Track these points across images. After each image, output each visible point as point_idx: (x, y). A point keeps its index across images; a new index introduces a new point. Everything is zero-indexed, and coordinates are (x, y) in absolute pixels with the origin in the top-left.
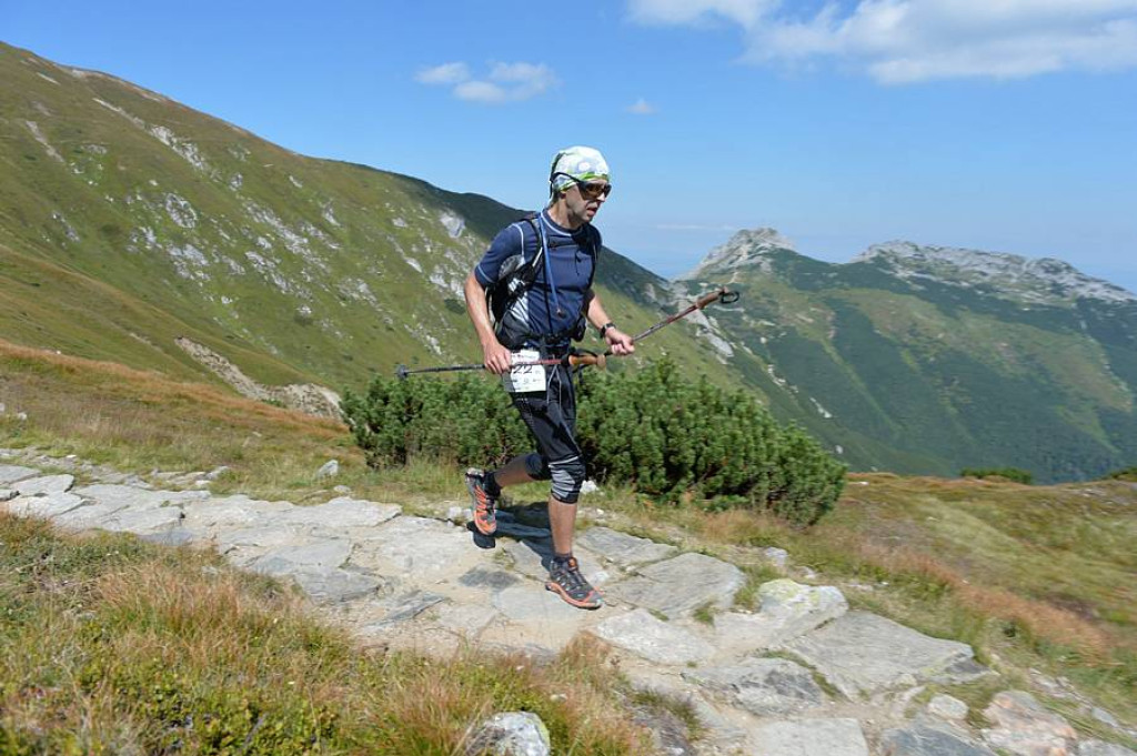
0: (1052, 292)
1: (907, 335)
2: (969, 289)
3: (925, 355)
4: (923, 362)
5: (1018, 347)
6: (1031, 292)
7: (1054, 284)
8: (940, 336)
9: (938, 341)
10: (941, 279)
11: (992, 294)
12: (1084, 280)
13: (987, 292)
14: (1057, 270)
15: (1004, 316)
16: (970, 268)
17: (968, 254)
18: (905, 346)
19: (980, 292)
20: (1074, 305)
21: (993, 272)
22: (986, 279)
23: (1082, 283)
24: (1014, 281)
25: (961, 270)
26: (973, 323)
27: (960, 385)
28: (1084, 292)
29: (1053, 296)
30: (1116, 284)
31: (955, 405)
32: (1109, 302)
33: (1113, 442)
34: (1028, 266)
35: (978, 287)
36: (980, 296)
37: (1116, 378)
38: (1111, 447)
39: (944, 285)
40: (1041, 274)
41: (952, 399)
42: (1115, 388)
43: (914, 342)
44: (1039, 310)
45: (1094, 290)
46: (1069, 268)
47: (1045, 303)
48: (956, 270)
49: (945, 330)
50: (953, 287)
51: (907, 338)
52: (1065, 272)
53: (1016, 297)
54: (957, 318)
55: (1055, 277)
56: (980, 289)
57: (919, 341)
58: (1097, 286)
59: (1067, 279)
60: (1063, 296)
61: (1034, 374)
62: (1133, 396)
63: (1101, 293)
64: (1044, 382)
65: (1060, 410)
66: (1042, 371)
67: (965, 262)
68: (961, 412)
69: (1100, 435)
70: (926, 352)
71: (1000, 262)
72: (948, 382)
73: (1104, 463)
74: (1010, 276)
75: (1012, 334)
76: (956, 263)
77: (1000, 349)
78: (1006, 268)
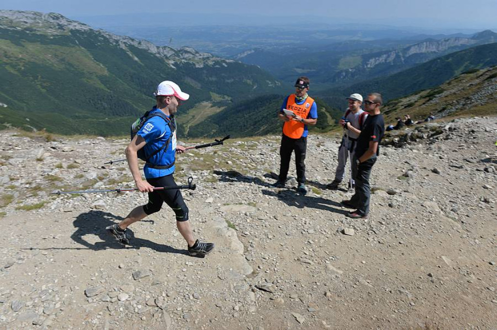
0: (59, 28)
1: (4, 58)
2: (22, 30)
3: (19, 67)
4: (19, 70)
5: (56, 56)
6: (51, 29)
7: (59, 25)
8: (20, 56)
9: (21, 59)
10: (6, 27)
11: (34, 32)
12: (70, 22)
13: (31, 31)
14: (57, 18)
15: (42, 42)
16: (18, 20)
17: (15, 13)
18: (7, 64)
19: (28, 32)
20: (70, 33)
21: (30, 21)
22: (28, 25)
23: (70, 23)
24: (41, 25)
25: (14, 21)
26: (31, 47)
27: (42, 78)
28: (71, 27)
29: (60, 30)
30: (82, 23)
31: (44, 87)
32: (83, 31)
33: (108, 89)
34: (44, 17)
35: (27, 29)
36: (28, 34)
37: (98, 63)
38: (109, 91)
39: (9, 30)
40: (52, 21)
41: (41, 85)
42: (99, 67)
43: (9, 61)
44: (57, 37)
45: (75, 26)
46: (62, 16)
47: (59, 34)
48: (11, 22)
49: (21, 53)
50: (13, 30)
51: (5, 60)
52: (61, 18)
53: (45, 32)
54: (24, 46)
55: (58, 21)
56: (27, 30)
57: (12, 60)
58: (76, 24)
59: (63, 22)
60: (64, 30)
61: (68, 67)
62: (106, 69)
63: (78, 27)
64: (73, 69)
65: (84, 80)
66: (71, 65)
67: (15, 17)
68: (47, 90)
69: (102, 86)
70: (19, 65)
71: (31, 16)
72: (37, 78)
73: (110, 97)
74: (39, 23)
75: (51, 50)
76: (10, 18)
77: (48, 58)
78: (35, 19)
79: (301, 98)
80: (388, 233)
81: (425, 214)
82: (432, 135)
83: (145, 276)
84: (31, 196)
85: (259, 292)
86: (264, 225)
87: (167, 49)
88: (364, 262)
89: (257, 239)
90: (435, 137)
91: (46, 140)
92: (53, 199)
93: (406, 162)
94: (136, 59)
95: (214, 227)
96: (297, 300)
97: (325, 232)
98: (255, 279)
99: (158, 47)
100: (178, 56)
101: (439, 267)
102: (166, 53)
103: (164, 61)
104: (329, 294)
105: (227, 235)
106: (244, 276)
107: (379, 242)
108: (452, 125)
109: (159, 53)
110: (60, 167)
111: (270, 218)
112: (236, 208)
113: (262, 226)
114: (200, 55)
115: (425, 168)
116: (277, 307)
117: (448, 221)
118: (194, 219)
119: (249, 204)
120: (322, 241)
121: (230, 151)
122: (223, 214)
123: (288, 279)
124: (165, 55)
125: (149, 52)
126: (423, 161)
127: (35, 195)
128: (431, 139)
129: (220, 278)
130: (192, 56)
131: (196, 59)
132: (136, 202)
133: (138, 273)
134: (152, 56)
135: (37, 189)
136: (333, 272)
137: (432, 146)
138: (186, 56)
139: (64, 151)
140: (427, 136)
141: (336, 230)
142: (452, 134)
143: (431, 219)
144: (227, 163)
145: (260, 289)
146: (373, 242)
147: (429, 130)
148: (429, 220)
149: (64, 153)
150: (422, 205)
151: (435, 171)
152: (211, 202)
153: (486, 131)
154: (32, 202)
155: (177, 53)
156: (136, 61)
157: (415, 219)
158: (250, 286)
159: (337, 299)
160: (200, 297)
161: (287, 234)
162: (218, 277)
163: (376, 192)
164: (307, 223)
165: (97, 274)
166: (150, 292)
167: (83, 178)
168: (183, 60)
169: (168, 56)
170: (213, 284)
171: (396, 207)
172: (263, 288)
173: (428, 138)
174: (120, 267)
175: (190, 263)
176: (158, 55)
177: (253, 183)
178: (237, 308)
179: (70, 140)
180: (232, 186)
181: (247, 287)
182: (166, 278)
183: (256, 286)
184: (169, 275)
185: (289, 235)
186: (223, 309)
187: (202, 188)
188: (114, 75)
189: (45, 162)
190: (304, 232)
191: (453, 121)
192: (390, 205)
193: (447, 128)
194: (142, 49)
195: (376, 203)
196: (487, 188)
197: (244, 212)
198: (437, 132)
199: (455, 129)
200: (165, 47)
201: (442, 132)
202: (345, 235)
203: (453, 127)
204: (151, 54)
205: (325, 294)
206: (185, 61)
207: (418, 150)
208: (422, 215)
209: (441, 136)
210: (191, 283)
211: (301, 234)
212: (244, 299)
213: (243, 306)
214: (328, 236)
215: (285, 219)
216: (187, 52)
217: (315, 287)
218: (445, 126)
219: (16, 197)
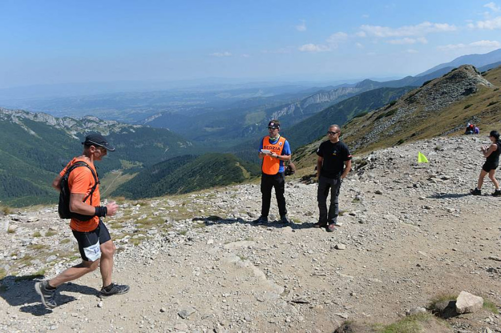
79: (274, 138)
80: (370, 242)
81: (389, 224)
82: (359, 167)
83: (192, 313)
84: (24, 266)
85: (299, 306)
86: (269, 254)
87: (68, 120)
88: (365, 267)
89: (270, 266)
90: (361, 168)
91: (4, 213)
92: (51, 265)
93: (351, 190)
94: (33, 133)
95: (229, 262)
96: (332, 304)
97: (322, 250)
98: (289, 296)
99: (57, 119)
100: (82, 126)
101: (421, 259)
102: (66, 124)
103: (65, 132)
104: (354, 294)
105: (246, 266)
106: (279, 295)
107: (368, 250)
108: (373, 156)
109: (59, 125)
110: (38, 235)
111: (271, 247)
112: (238, 244)
113: (268, 255)
114: (105, 123)
115: (369, 192)
116: (319, 312)
117: (408, 227)
118: (207, 259)
119: (246, 239)
120: (323, 258)
121: (193, 202)
122: (230, 251)
123: (315, 291)
124: (65, 126)
125: (48, 124)
126: (364, 187)
127: (29, 265)
128: (359, 170)
129: (260, 301)
130: (95, 124)
131: (101, 127)
132: (142, 255)
133: (184, 312)
134: (51, 128)
135: (27, 259)
136: (346, 278)
137: (363, 176)
138: (90, 125)
139: (28, 222)
140: (355, 168)
141: (330, 247)
142: (375, 164)
143: (396, 227)
144: (200, 212)
145: (297, 303)
146: (362, 251)
147: (354, 163)
148: (394, 228)
149: (31, 223)
150: (384, 218)
151: (378, 193)
152: (212, 243)
153: (401, 157)
154: (30, 272)
155: (80, 123)
156: (33, 136)
157: (384, 229)
158: (288, 302)
159: (362, 296)
160: (252, 319)
161: (292, 258)
162: (257, 300)
163: (343, 214)
164: (304, 246)
165: (143, 322)
166: (204, 326)
167: (70, 242)
168: (86, 130)
169: (69, 127)
170: (256, 307)
171: (365, 222)
172: (300, 301)
173: (355, 170)
174: (161, 311)
175: (227, 295)
176: (58, 127)
177: (238, 222)
178: (288, 320)
179: (28, 212)
180: (222, 228)
181: (285, 303)
182: (212, 311)
183: (292, 301)
184: (213, 308)
185: (294, 258)
186: (277, 324)
187: (196, 233)
188: (7, 153)
189: (18, 234)
190: (305, 254)
191: (372, 153)
192: (361, 222)
193: (369, 159)
194: (39, 122)
195: (349, 222)
196: (423, 199)
197: (247, 247)
198: (362, 164)
199: (376, 159)
200: (65, 119)
201: (366, 164)
202: (338, 250)
203: (374, 158)
204: (50, 126)
205: (351, 295)
206: (89, 131)
207: (355, 179)
208: (388, 225)
209: (367, 167)
210: (236, 310)
211: (304, 256)
212: (290, 312)
213: (292, 317)
214: (326, 253)
215: (284, 247)
216: (90, 121)
217: (339, 291)
218: (367, 158)
219: (7, 270)
